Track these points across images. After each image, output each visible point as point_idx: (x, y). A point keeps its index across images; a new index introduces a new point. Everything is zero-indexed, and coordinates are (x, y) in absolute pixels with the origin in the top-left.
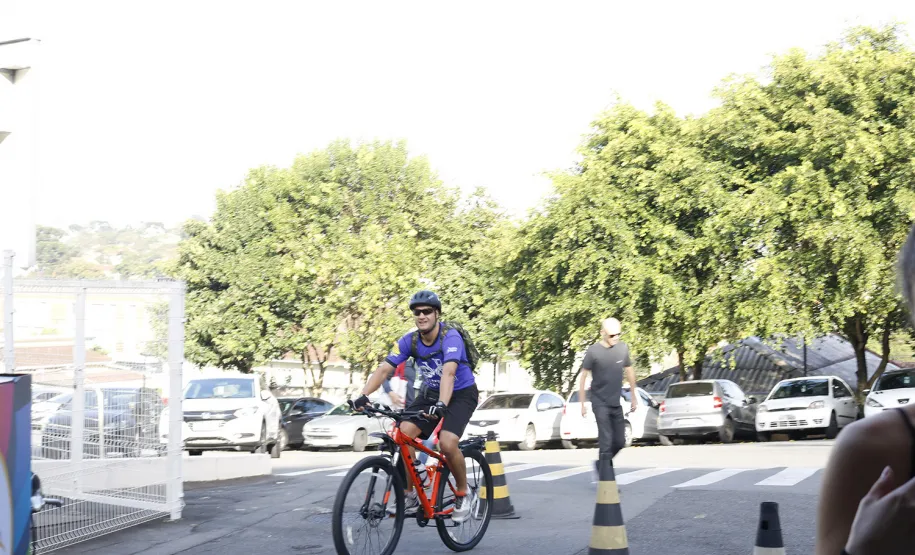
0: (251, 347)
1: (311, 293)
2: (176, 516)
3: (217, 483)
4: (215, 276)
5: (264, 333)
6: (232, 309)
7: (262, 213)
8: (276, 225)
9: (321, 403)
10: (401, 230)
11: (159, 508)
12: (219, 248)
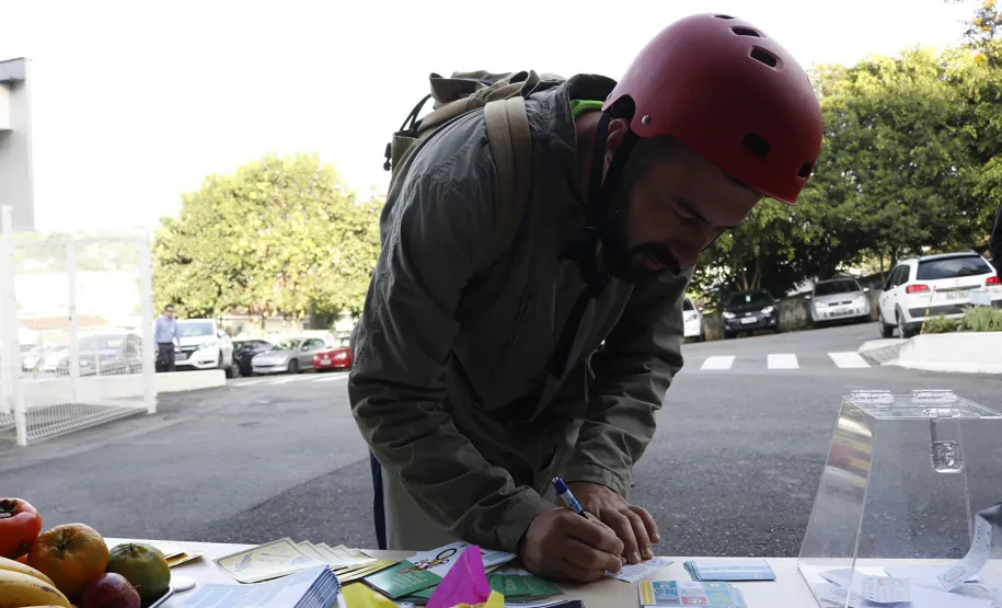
0: (211, 304)
1: (252, 262)
2: (152, 410)
3: (186, 392)
4: (182, 253)
5: (220, 293)
6: (195, 278)
7: (214, 206)
8: (227, 216)
9: (263, 342)
10: (317, 215)
11: (138, 405)
12: (183, 233)
